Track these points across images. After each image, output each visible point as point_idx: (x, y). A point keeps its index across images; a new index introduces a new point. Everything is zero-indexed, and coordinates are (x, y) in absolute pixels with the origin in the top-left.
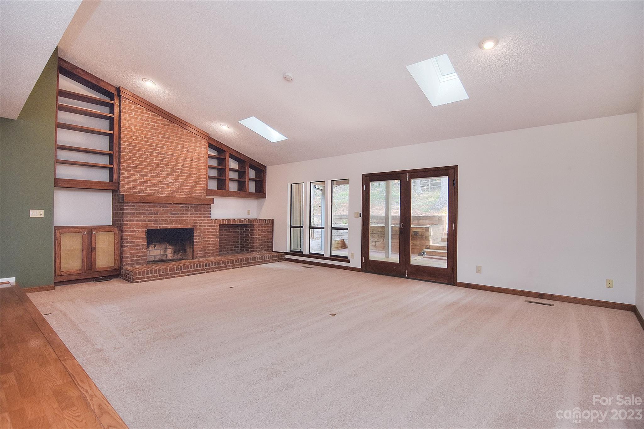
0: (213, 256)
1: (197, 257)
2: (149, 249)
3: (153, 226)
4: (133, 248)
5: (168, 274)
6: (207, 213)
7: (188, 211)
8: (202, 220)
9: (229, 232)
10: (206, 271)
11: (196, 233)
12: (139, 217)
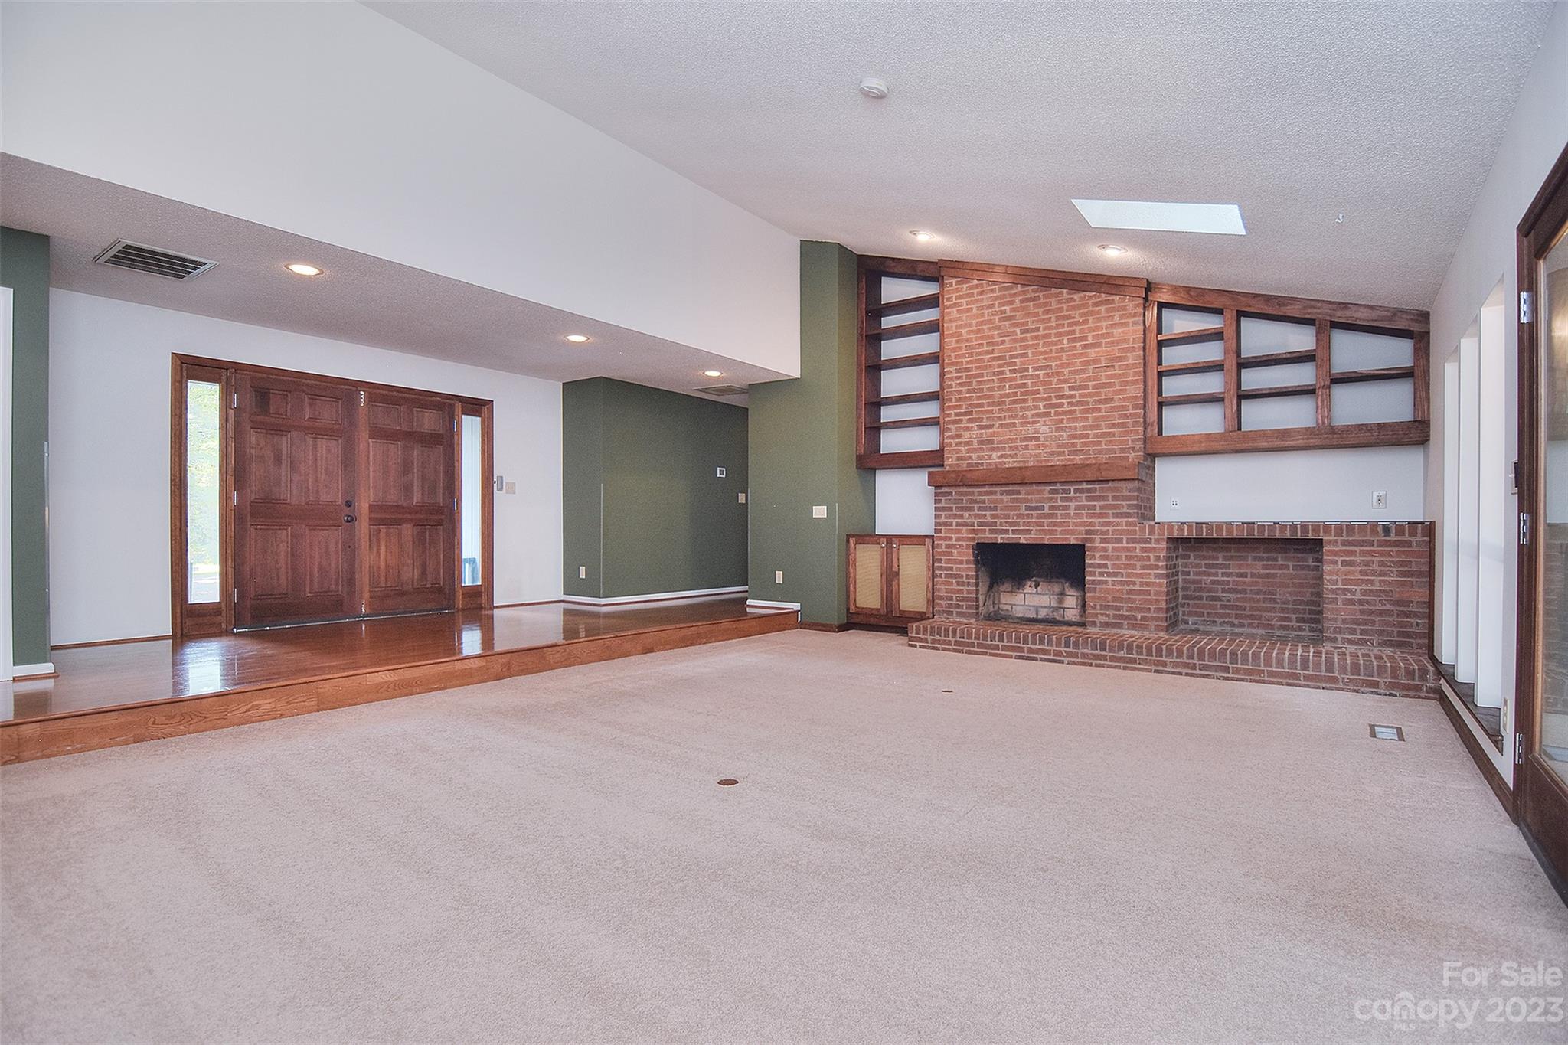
0: (1146, 627)
1: (1094, 624)
2: (1025, 591)
3: (987, 536)
4: (950, 580)
5: (972, 645)
6: (1124, 503)
7: (1069, 499)
8: (1108, 524)
9: (1273, 567)
10: (1066, 660)
11: (1091, 559)
12: (961, 516)
